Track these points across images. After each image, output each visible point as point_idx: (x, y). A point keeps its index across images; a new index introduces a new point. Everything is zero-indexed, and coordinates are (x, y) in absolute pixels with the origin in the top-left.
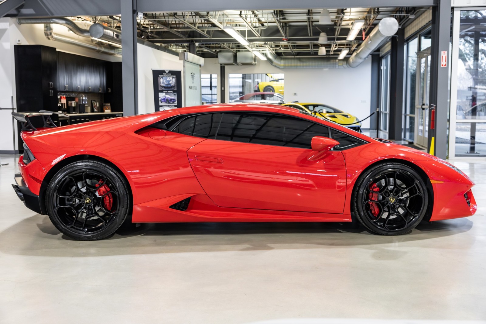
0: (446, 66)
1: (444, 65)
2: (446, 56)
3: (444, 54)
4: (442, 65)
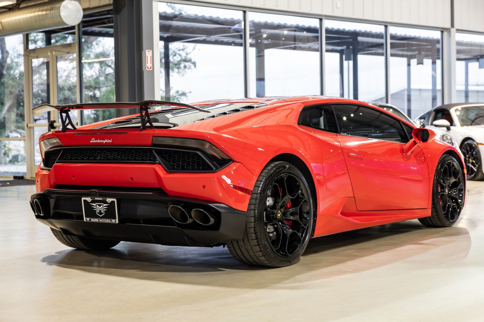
0: (151, 69)
1: (149, 68)
2: (151, 56)
3: (149, 54)
4: (148, 68)
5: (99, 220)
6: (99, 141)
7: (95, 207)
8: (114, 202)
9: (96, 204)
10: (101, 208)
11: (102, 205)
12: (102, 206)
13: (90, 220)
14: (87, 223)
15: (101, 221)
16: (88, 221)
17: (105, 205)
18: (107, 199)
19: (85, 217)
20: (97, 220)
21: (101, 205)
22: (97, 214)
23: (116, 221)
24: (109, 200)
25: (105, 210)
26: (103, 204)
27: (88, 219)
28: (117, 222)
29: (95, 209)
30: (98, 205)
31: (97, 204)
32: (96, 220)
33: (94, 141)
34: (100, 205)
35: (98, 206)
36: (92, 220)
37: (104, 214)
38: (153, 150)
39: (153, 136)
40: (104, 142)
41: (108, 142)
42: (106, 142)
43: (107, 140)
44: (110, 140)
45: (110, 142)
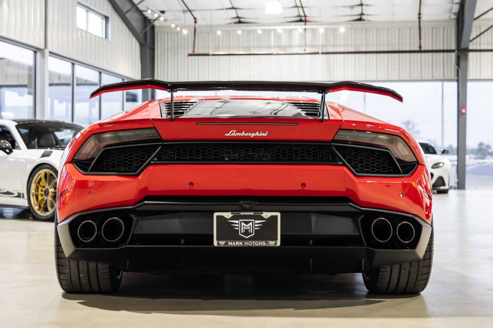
5: (243, 243)
6: (243, 134)
7: (237, 225)
8: (276, 217)
9: (240, 220)
10: (250, 226)
11: (253, 222)
12: (251, 224)
13: (227, 243)
14: (219, 248)
15: (247, 244)
16: (222, 246)
17: (257, 222)
18: (264, 213)
19: (217, 240)
20: (241, 243)
21: (250, 222)
22: (240, 234)
23: (276, 243)
24: (266, 215)
25: (256, 229)
26: (254, 220)
27: (222, 243)
28: (279, 244)
29: (238, 229)
30: (244, 222)
31: (241, 222)
32: (239, 243)
33: (234, 134)
34: (247, 223)
35: (243, 224)
36: (230, 244)
37: (254, 234)
38: (333, 148)
39: (340, 129)
40: (251, 136)
41: (259, 135)
42: (255, 135)
43: (259, 133)
44: (264, 134)
45: (263, 135)
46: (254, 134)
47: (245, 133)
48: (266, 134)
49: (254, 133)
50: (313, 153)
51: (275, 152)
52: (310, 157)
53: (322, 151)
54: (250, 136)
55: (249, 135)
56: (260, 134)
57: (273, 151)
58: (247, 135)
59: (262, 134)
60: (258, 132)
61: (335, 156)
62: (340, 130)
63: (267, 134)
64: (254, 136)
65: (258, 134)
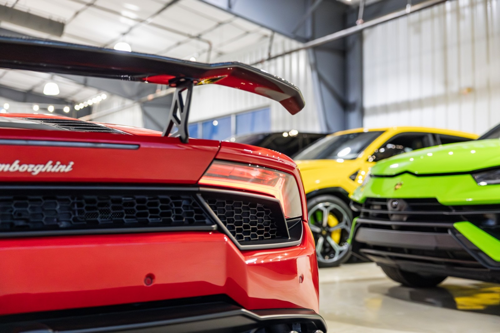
6: (15, 167)
38: (199, 196)
39: (215, 159)
40: (33, 172)
41: (53, 170)
42: (44, 170)
43: (54, 164)
44: (64, 166)
45: (62, 171)
46: (41, 166)
47: (20, 164)
48: (70, 166)
49: (41, 164)
50: (162, 208)
51: (84, 208)
52: (157, 217)
53: (178, 204)
54: (30, 173)
55: (29, 170)
56: (56, 166)
57: (80, 205)
58: (25, 170)
59: (61, 166)
60: (50, 162)
61: (202, 212)
62: (215, 162)
63: (73, 167)
64: (41, 173)
65: (51, 166)
